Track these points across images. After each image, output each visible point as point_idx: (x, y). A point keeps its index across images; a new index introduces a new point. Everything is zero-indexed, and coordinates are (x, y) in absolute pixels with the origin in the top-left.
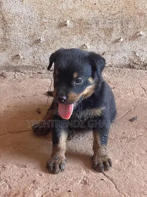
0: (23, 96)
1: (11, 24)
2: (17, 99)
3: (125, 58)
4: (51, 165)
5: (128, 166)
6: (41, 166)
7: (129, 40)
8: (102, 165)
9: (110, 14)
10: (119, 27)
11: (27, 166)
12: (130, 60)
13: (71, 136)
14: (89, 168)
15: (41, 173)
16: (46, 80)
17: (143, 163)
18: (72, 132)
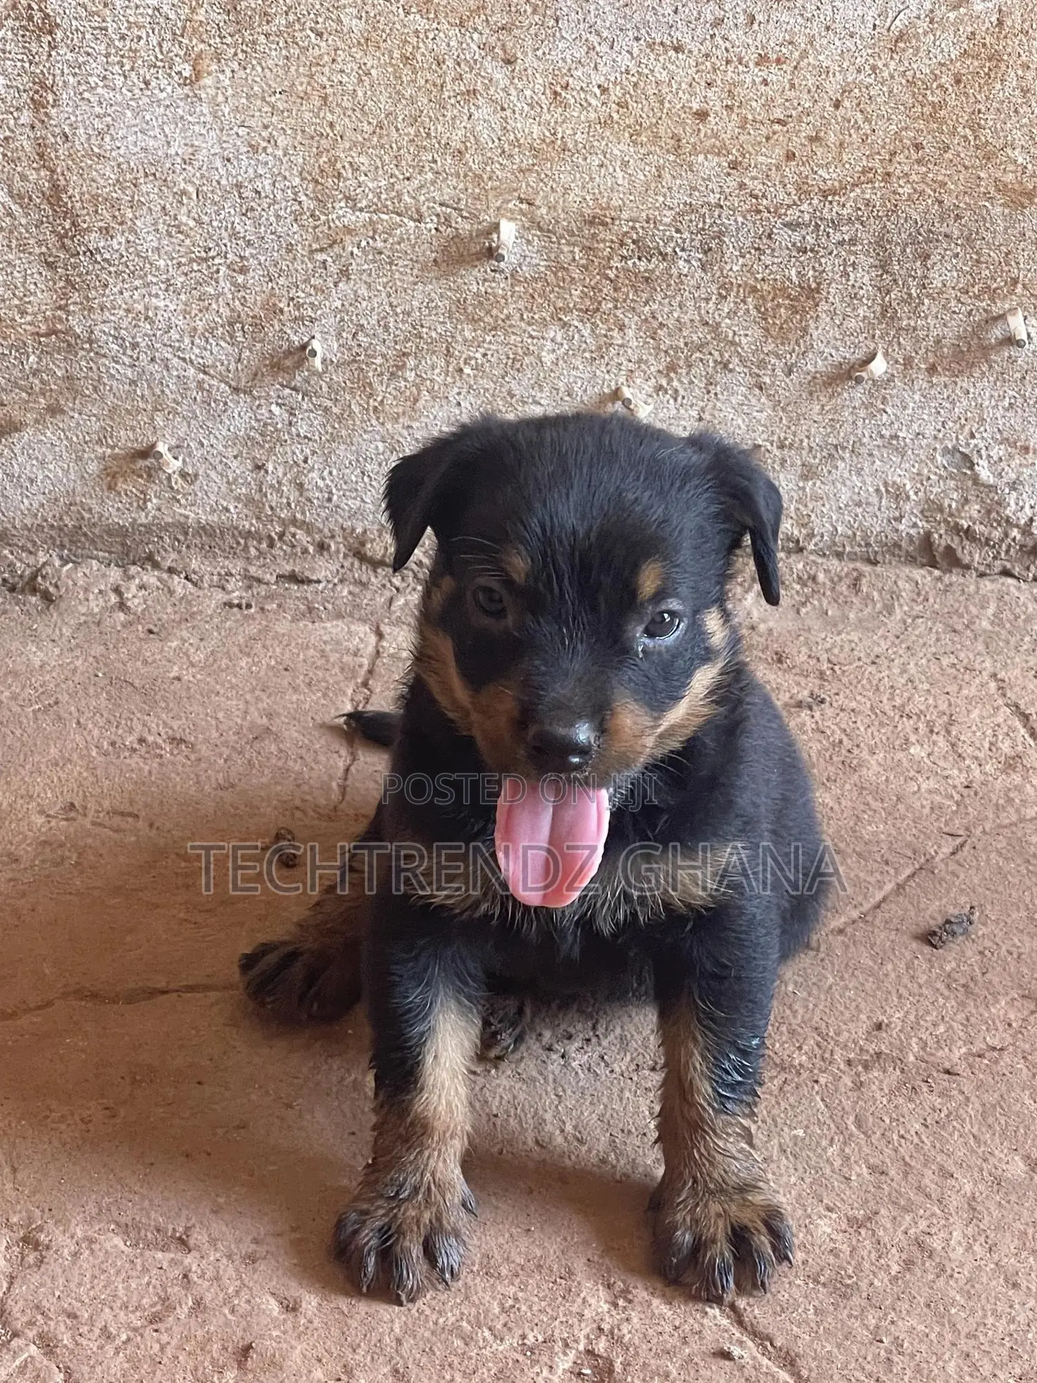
0: (176, 741)
1: (106, 231)
2: (134, 761)
3: (898, 495)
4: (368, 1238)
5: (908, 1264)
6: (298, 1246)
7: (932, 370)
8: (722, 1252)
9: (803, 191)
10: (863, 277)
11: (199, 1237)
12: (932, 508)
13: (507, 1039)
14: (632, 1271)
15: (295, 1290)
16: (336, 628)
17: (1009, 1244)
18: (511, 1005)
